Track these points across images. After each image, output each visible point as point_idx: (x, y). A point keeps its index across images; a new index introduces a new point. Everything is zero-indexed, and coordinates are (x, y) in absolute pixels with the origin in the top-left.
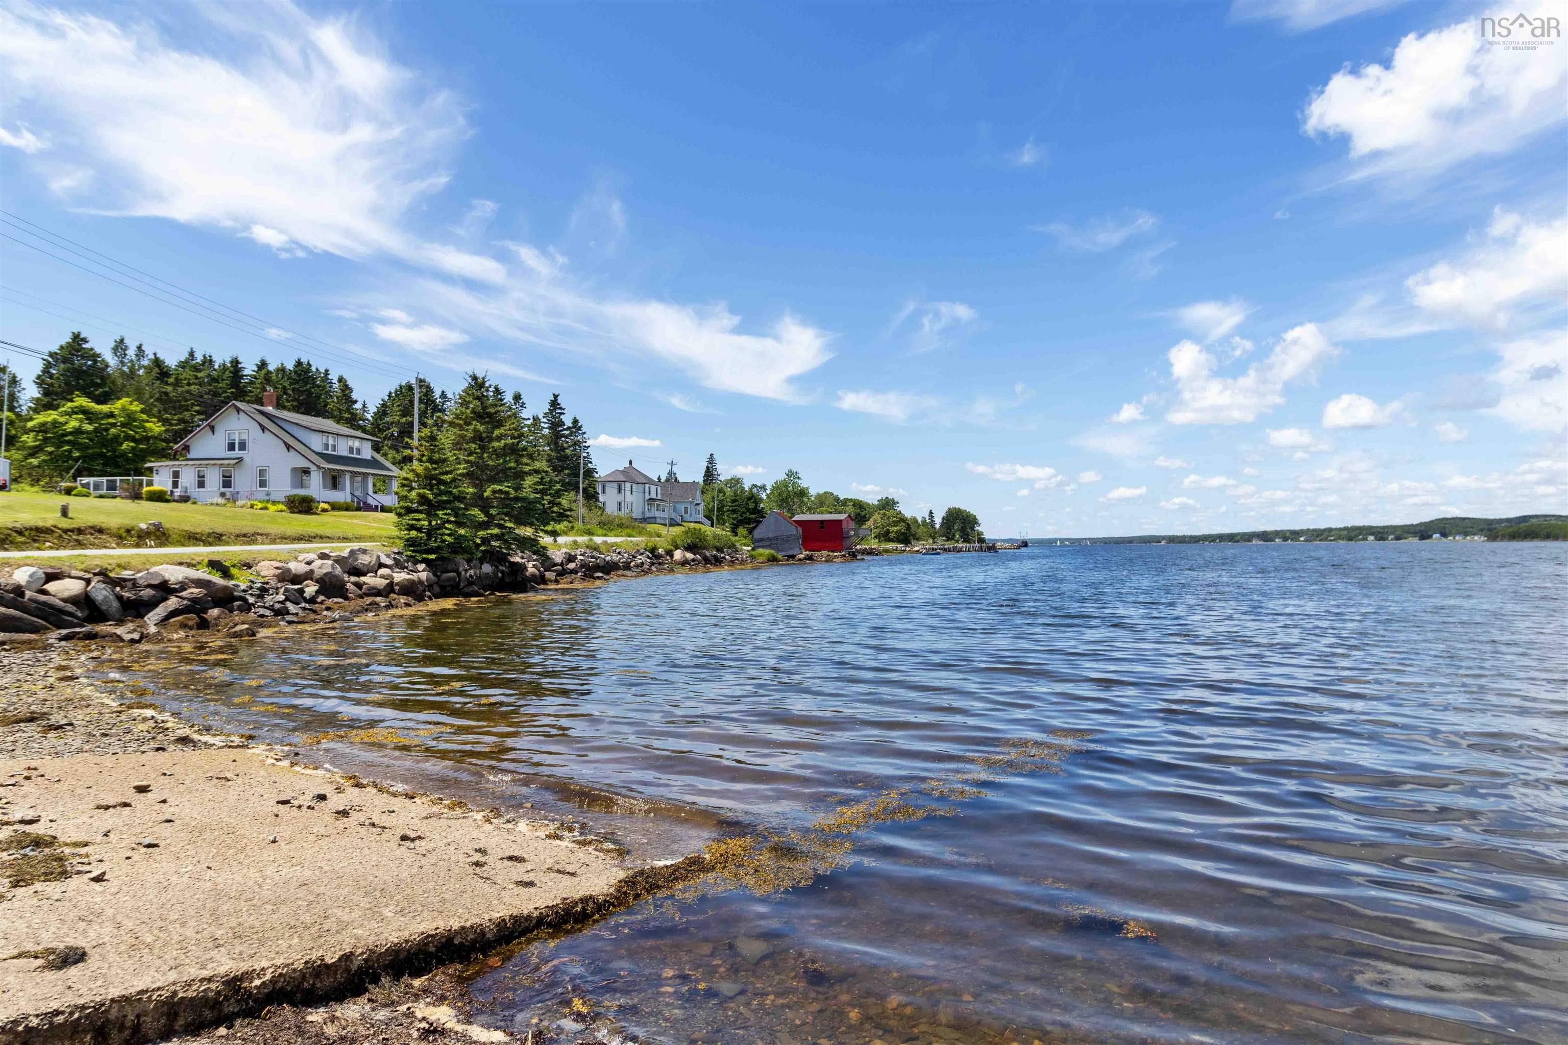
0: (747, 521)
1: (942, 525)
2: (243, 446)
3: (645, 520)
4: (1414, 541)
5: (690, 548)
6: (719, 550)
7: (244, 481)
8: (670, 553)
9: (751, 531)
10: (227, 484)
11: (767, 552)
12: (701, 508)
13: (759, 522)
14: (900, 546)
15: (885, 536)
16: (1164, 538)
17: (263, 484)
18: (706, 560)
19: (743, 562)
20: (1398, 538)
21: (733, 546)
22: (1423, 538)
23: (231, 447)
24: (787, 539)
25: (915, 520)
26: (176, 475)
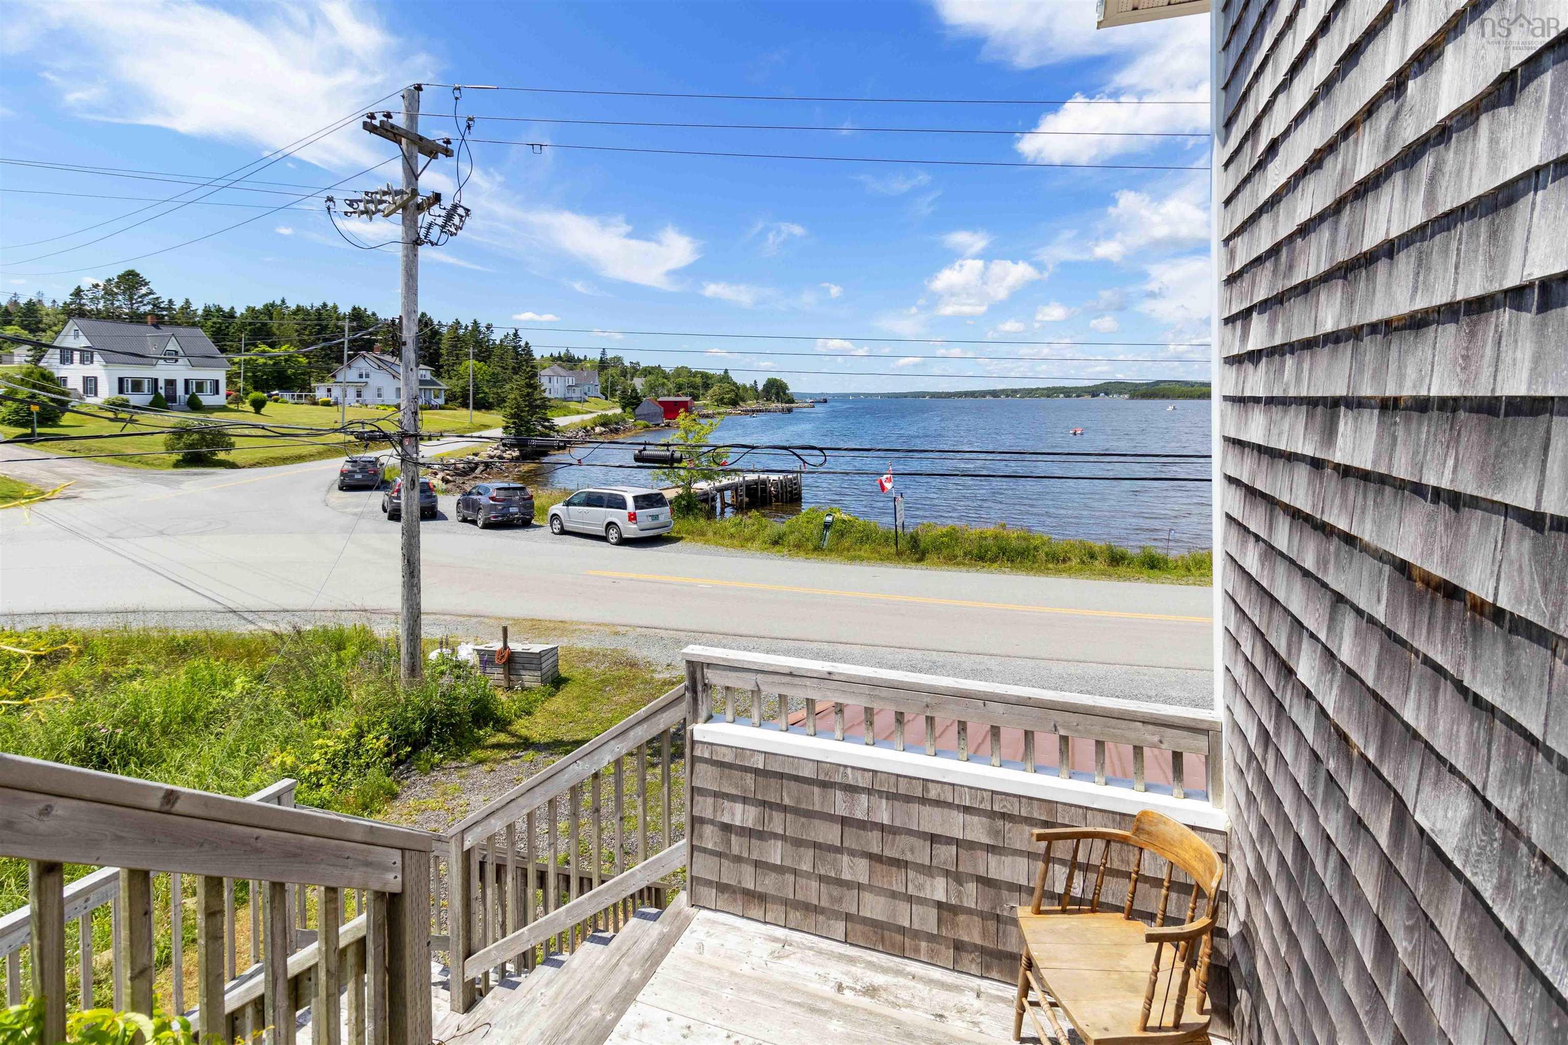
0: (633, 404)
1: (763, 390)
2: (367, 376)
3: (566, 399)
4: (1088, 398)
5: (603, 425)
6: (617, 423)
7: (368, 395)
8: (593, 429)
9: (634, 410)
10: (359, 395)
11: (643, 422)
12: (599, 388)
13: (638, 405)
14: (729, 410)
15: (721, 402)
16: (928, 393)
17: (379, 395)
18: (611, 431)
19: (630, 430)
20: (1078, 396)
21: (624, 420)
22: (1094, 396)
23: (361, 376)
24: (655, 415)
25: (744, 386)
26: (329, 390)
